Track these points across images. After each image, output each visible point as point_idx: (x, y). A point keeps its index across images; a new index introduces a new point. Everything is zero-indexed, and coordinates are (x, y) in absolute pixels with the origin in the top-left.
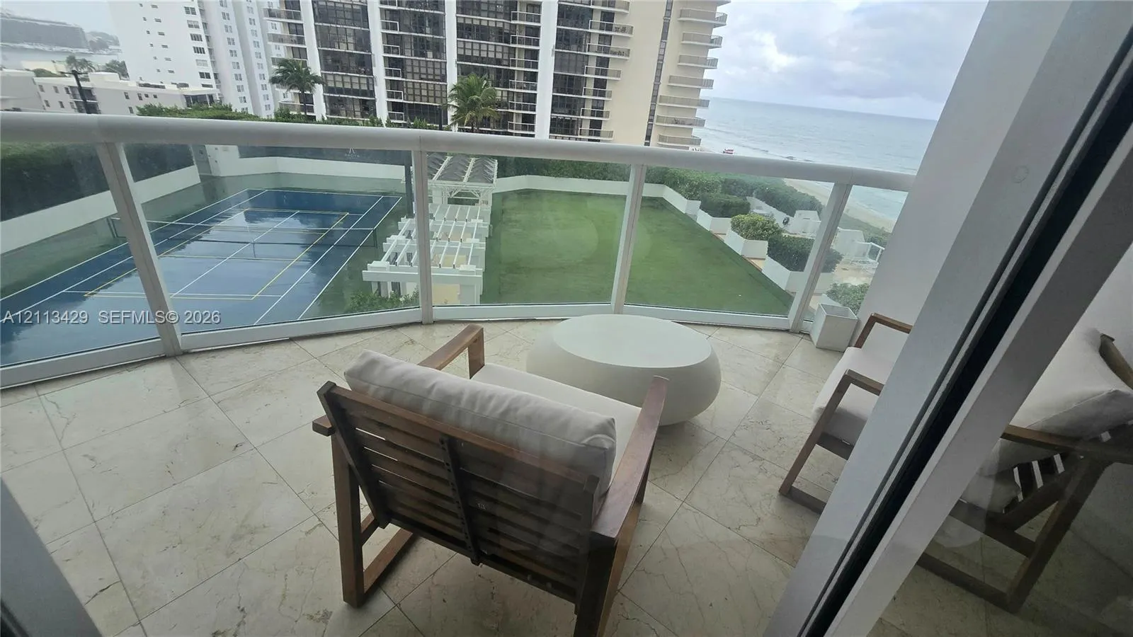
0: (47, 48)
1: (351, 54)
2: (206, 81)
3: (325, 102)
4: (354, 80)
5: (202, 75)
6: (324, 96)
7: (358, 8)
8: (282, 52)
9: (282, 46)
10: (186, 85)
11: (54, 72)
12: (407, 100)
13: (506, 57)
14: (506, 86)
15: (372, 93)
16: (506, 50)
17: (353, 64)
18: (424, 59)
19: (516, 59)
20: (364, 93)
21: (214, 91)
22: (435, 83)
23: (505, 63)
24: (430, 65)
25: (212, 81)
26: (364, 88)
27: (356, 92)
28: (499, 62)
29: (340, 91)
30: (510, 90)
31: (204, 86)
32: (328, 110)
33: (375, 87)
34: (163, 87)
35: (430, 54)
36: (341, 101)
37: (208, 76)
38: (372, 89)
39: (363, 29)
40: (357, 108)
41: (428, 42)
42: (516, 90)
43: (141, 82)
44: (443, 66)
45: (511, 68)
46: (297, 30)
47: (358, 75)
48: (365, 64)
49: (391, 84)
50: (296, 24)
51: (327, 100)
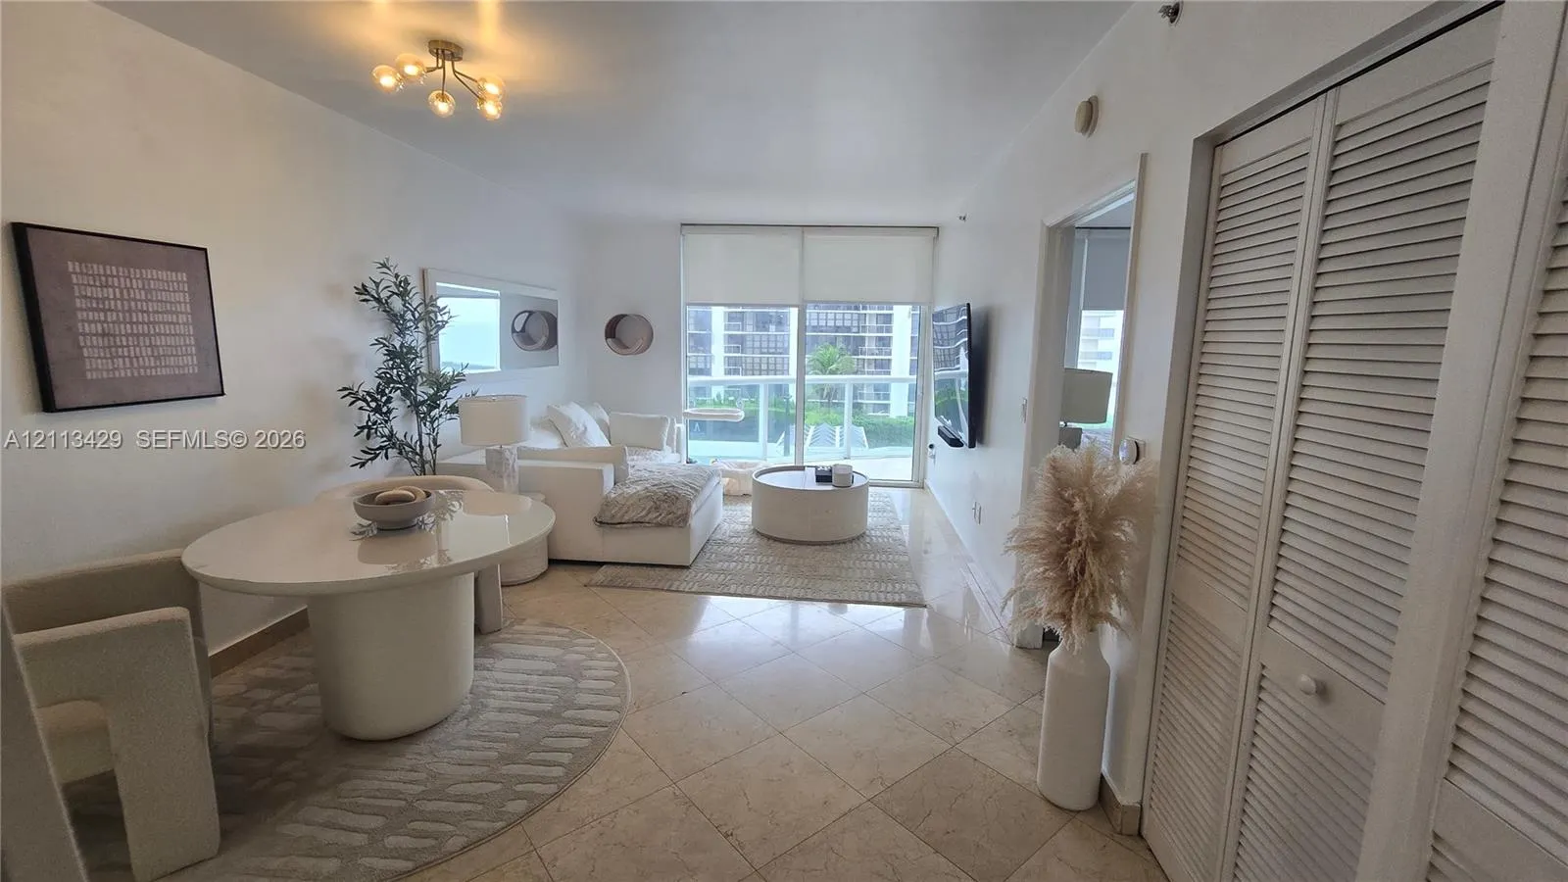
13: (855, 324)
14: (856, 353)
16: (855, 317)
19: (867, 324)
23: (855, 330)
24: (772, 339)
28: (848, 329)
30: (860, 357)
35: (772, 328)
41: (771, 316)
42: (867, 357)
44: (786, 339)
45: (861, 334)
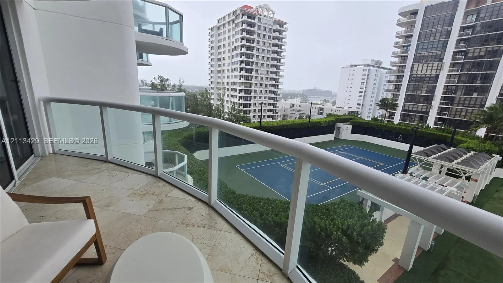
0: (321, 97)
1: (423, 96)
2: (358, 106)
3: (401, 115)
4: (421, 106)
5: (358, 104)
6: (401, 113)
7: (434, 75)
8: (389, 96)
9: (390, 93)
10: (351, 108)
11: (319, 104)
12: (449, 117)
15: (428, 113)
17: (422, 100)
18: (470, 96)
20: (423, 113)
21: (360, 110)
22: (474, 109)
24: (474, 100)
25: (360, 107)
26: (424, 110)
27: (418, 112)
29: (410, 111)
31: (357, 108)
32: (401, 119)
33: (431, 110)
34: (343, 108)
36: (409, 115)
37: (360, 105)
38: (428, 111)
39: (433, 84)
40: (417, 119)
41: (476, 88)
43: (338, 106)
44: (484, 100)
46: (398, 88)
47: (422, 105)
48: (429, 99)
49: (441, 109)
50: (399, 85)
51: (402, 114)
